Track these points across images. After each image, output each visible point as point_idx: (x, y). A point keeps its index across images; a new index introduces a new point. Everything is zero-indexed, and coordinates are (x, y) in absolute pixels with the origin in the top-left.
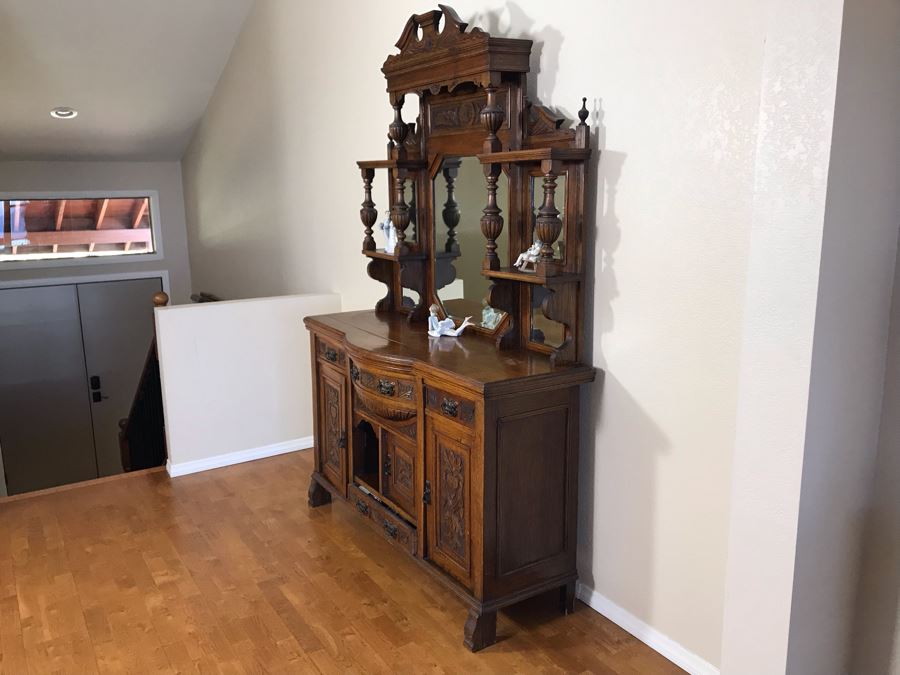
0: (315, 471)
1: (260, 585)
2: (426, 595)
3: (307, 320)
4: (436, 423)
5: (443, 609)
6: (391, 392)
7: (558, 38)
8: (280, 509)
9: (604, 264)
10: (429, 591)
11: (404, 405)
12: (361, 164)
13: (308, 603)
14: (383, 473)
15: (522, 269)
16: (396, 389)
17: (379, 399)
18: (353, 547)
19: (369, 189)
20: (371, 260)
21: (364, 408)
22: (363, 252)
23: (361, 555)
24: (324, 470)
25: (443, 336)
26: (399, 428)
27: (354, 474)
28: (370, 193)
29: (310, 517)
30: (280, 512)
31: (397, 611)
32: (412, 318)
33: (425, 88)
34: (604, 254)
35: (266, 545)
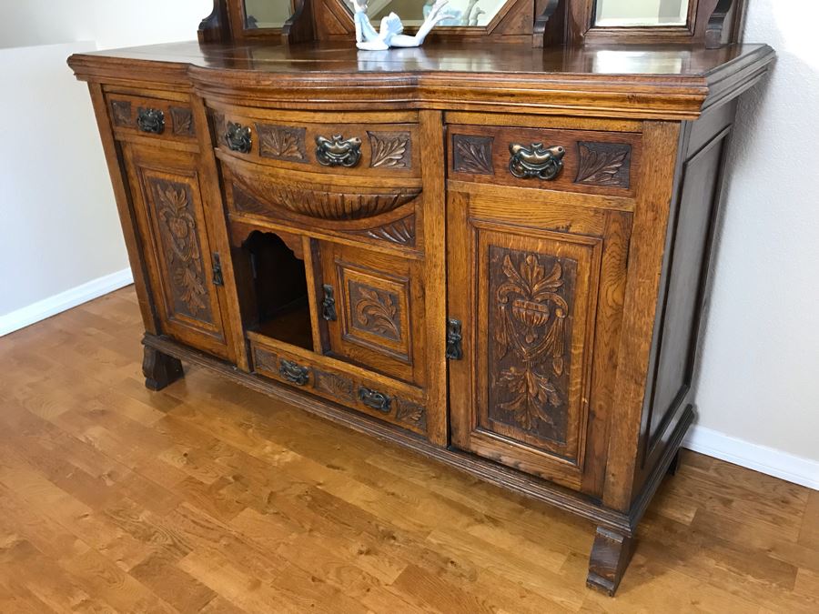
0: (147, 334)
1: (139, 572)
2: (449, 503)
3: (75, 61)
4: (479, 204)
5: (495, 522)
6: (353, 160)
8: (99, 406)
10: (452, 493)
11: (391, 182)
13: (256, 585)
14: (320, 317)
16: (365, 151)
17: (319, 178)
18: (269, 447)
21: (255, 208)
23: (289, 456)
24: (168, 330)
25: (392, 48)
26: (360, 233)
27: (246, 327)
29: (160, 408)
30: (103, 413)
31: (426, 551)
35: (109, 483)
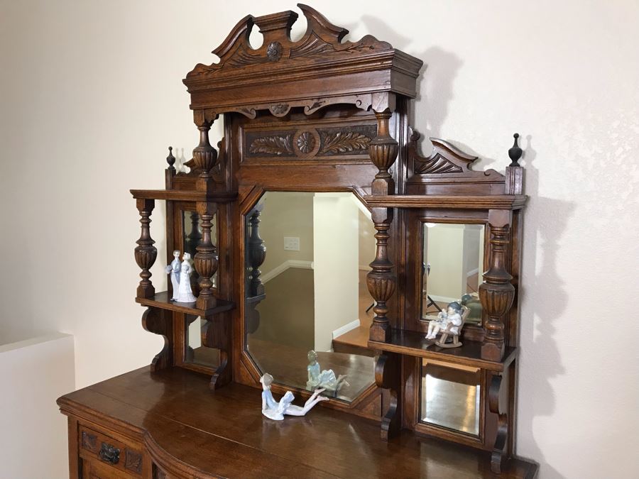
7: (452, 63)
9: (536, 333)
12: (136, 194)
15: (441, 343)
19: (146, 223)
20: (147, 308)
22: (138, 300)
25: (286, 416)
28: (148, 228)
32: (217, 386)
33: (260, 107)
34: (537, 320)
